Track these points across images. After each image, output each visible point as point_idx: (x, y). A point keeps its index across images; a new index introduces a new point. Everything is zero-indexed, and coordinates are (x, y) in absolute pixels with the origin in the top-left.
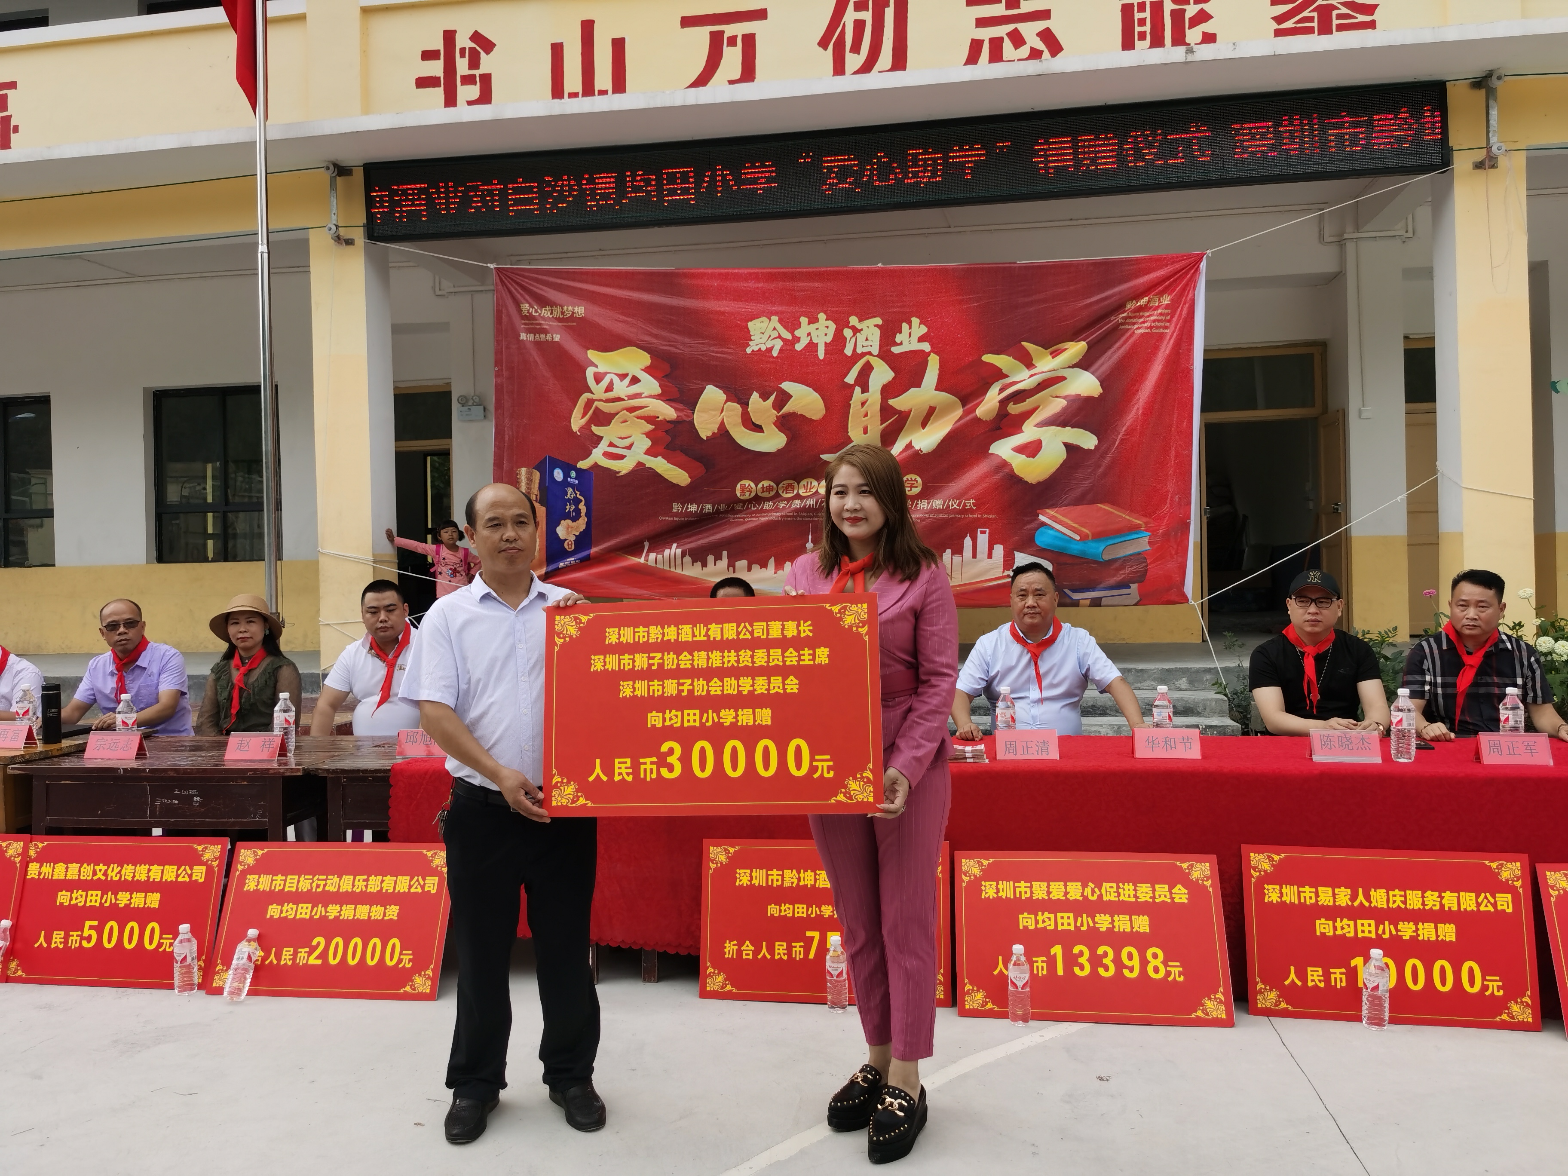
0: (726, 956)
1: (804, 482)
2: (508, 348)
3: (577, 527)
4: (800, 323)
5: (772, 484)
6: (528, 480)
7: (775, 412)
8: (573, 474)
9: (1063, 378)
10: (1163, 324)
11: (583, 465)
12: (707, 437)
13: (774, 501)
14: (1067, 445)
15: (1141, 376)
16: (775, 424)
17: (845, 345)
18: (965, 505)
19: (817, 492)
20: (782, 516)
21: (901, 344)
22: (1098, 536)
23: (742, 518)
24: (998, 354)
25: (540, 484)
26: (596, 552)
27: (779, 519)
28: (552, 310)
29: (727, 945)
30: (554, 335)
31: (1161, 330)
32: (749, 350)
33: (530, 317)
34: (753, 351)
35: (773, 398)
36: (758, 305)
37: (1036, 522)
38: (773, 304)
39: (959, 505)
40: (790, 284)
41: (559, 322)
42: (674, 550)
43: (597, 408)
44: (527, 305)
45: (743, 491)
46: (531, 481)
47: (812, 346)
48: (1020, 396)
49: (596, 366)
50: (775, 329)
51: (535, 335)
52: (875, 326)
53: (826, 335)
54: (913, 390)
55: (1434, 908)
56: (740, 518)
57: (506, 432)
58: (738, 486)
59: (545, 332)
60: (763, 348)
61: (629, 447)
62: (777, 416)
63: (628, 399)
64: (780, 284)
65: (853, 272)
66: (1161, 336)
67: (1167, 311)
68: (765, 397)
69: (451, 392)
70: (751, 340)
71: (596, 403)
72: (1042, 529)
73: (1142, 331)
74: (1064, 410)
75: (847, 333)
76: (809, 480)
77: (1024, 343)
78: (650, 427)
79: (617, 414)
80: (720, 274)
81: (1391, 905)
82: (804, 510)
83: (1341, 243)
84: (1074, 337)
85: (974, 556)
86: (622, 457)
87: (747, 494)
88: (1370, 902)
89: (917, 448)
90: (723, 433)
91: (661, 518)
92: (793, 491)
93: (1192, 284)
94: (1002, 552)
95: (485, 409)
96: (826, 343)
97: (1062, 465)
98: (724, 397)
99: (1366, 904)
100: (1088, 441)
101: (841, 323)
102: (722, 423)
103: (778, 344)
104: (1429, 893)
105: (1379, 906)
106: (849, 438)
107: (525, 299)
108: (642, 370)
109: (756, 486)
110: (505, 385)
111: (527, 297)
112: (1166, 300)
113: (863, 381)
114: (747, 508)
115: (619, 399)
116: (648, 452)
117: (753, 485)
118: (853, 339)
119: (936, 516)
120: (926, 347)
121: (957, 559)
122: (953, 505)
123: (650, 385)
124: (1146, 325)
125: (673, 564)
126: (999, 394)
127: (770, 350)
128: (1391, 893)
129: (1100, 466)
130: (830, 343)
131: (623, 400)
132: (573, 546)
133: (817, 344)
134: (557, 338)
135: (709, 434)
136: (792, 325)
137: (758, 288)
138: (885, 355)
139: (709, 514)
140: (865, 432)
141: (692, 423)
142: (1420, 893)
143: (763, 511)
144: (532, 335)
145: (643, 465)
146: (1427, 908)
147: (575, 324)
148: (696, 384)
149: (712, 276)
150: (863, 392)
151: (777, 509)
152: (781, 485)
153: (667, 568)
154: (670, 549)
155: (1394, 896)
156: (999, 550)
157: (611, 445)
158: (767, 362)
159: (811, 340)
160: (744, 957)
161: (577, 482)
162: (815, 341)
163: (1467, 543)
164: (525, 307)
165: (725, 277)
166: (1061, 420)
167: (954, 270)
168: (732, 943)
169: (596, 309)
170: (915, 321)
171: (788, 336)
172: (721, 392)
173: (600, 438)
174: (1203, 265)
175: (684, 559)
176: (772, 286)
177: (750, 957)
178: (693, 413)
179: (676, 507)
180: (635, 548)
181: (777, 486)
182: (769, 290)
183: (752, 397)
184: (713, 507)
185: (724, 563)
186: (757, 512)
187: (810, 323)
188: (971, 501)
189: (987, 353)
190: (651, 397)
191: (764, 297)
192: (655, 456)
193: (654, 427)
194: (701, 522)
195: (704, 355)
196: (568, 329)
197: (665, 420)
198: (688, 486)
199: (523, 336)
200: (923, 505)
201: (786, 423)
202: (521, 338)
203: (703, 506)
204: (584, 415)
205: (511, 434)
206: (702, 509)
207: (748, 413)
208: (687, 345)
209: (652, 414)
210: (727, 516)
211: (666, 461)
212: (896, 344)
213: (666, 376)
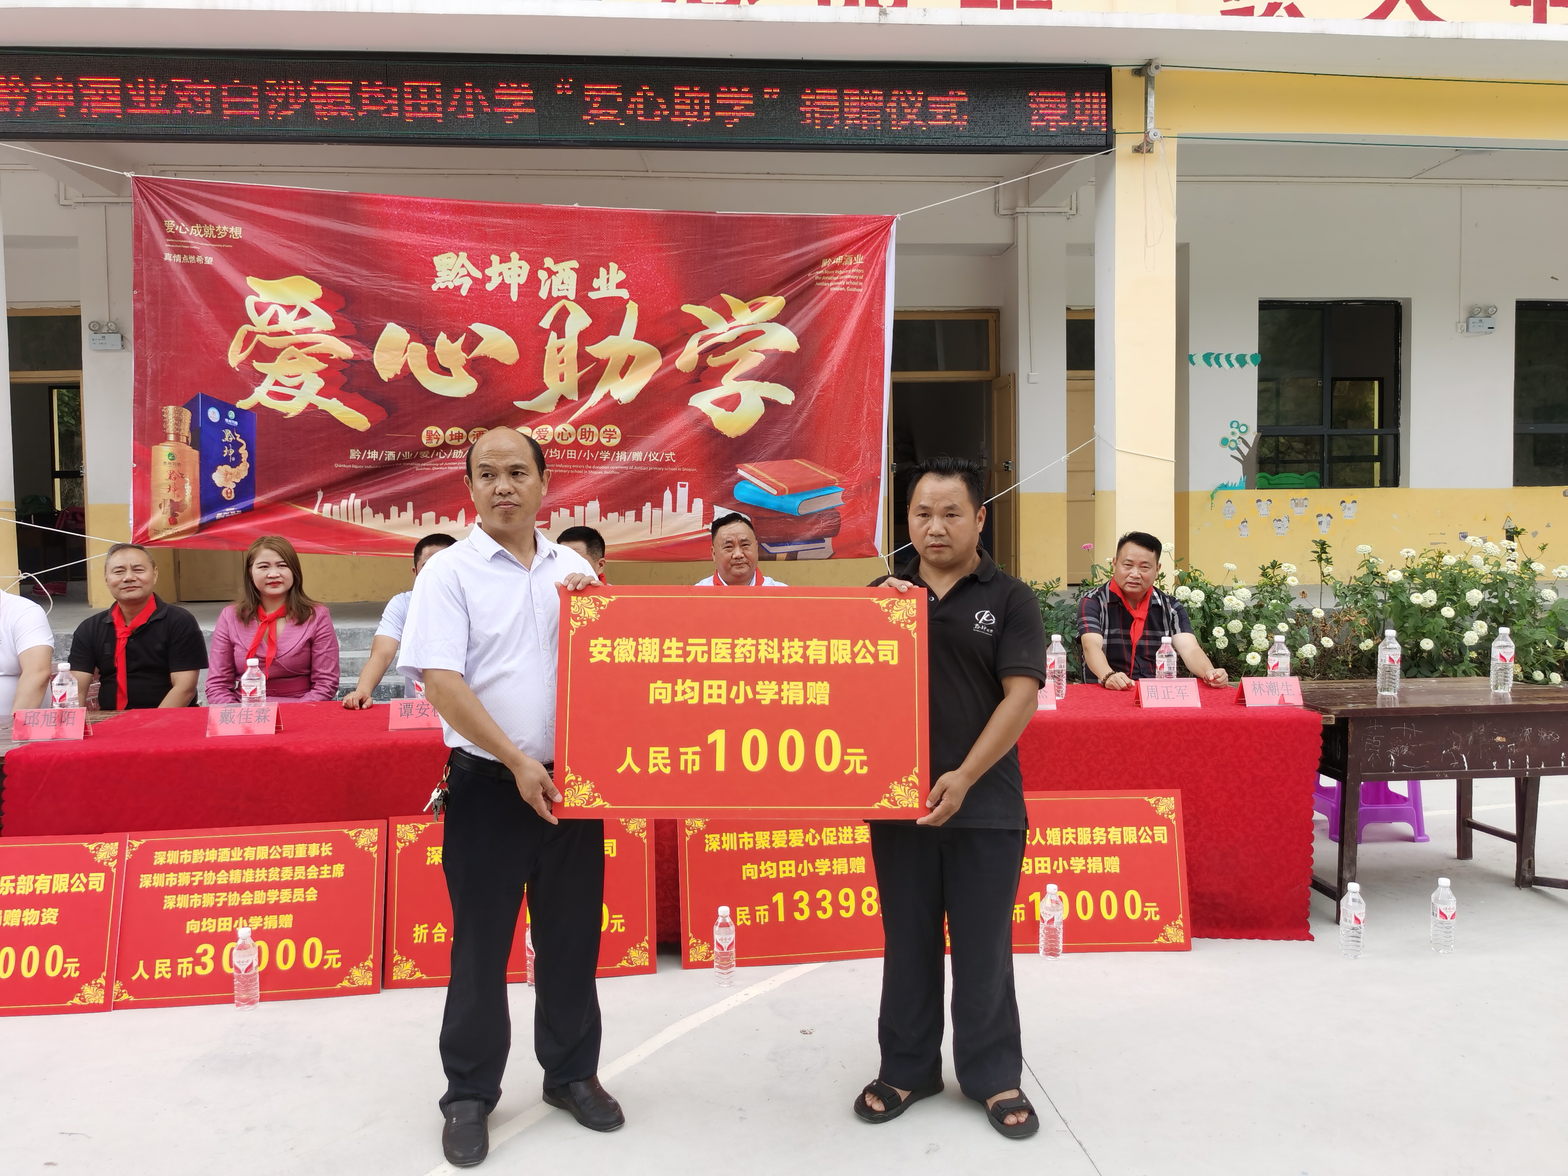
0: (416, 941)
2: (149, 269)
3: (238, 473)
4: (491, 261)
5: (462, 431)
6: (176, 420)
7: (465, 355)
8: (232, 414)
9: (761, 333)
10: (856, 283)
11: (243, 404)
12: (389, 379)
13: (465, 449)
14: (764, 399)
15: (835, 334)
16: (465, 367)
17: (539, 288)
18: (664, 458)
21: (599, 289)
22: (795, 491)
23: (428, 467)
24: (698, 305)
25: (191, 425)
26: (260, 502)
28: (203, 229)
29: (416, 929)
30: (206, 258)
31: (855, 290)
32: (434, 288)
33: (176, 236)
34: (439, 288)
35: (462, 339)
36: (445, 239)
37: (735, 476)
38: (461, 239)
39: (658, 457)
40: (478, 219)
41: (212, 243)
42: (353, 501)
43: (259, 342)
44: (172, 221)
45: (429, 438)
46: (181, 421)
47: (504, 287)
48: (719, 349)
49: (257, 295)
50: (463, 266)
51: (182, 256)
52: (571, 269)
53: (519, 275)
54: (611, 338)
55: (1101, 843)
56: (426, 467)
57: (149, 364)
58: (424, 433)
59: (195, 253)
60: (451, 286)
61: (299, 387)
62: (466, 360)
63: (296, 334)
64: (469, 218)
65: (547, 210)
66: (854, 295)
67: (860, 271)
68: (453, 338)
69: (80, 316)
70: (437, 277)
71: (258, 337)
72: (741, 484)
73: (837, 289)
74: (763, 364)
75: (542, 275)
77: (722, 295)
78: (323, 366)
79: (283, 349)
80: (401, 202)
81: (1064, 843)
83: (1013, 216)
84: (773, 290)
85: (674, 510)
86: (289, 397)
87: (435, 441)
88: (1046, 841)
89: (616, 398)
90: (407, 376)
91: (337, 466)
93: (882, 246)
94: (702, 506)
95: (122, 337)
96: (519, 284)
97: (760, 420)
98: (407, 336)
99: (1043, 842)
100: (785, 396)
101: (536, 265)
102: (406, 365)
103: (467, 283)
104: (1097, 829)
105: (1054, 844)
106: (545, 385)
107: (169, 214)
108: (312, 302)
109: (444, 433)
110: (146, 312)
111: (173, 213)
112: (859, 260)
113: (559, 326)
114: (435, 457)
115: (286, 333)
116: (321, 393)
117: (440, 432)
118: (549, 282)
119: (636, 468)
120: (624, 294)
121: (657, 512)
122: (652, 458)
123: (322, 319)
124: (840, 283)
125: (351, 515)
126: (698, 346)
127: (458, 288)
128: (1064, 831)
129: (796, 422)
130: (523, 285)
131: (290, 334)
132: (233, 494)
133: (510, 284)
134: (209, 261)
135: (392, 376)
136: (482, 263)
137: (444, 220)
138: (582, 300)
139: (391, 462)
140: (562, 380)
141: (371, 363)
142: (1089, 829)
143: (451, 460)
144: (179, 256)
145: (315, 407)
146: (1095, 843)
147: (230, 246)
148: (377, 321)
149: (391, 203)
150: (559, 338)
152: (471, 433)
153: (344, 519)
154: (348, 499)
155: (1067, 833)
156: (698, 503)
157: (277, 383)
158: (455, 301)
159: (503, 280)
160: (436, 940)
161: (236, 423)
162: (507, 282)
163: (1119, 501)
164: (170, 224)
165: (406, 205)
166: (761, 375)
167: (653, 216)
168: (422, 927)
169: (257, 231)
171: (478, 275)
172: (404, 330)
173: (263, 376)
174: (893, 228)
175: (364, 510)
176: (459, 219)
177: (443, 940)
178: (373, 353)
179: (354, 454)
180: (307, 497)
181: (468, 433)
182: (456, 223)
183: (439, 338)
184: (396, 455)
185: (409, 514)
186: (445, 460)
187: (501, 262)
188: (672, 454)
189: (687, 304)
190: (323, 332)
191: (451, 231)
192: (329, 397)
193: (327, 365)
194: (382, 470)
195: (382, 289)
196: (222, 251)
197: (340, 358)
198: (368, 431)
199: (168, 257)
200: (622, 456)
201: (476, 367)
202: (166, 259)
203: (384, 453)
204: (243, 350)
205: (155, 367)
206: (384, 457)
207: (435, 355)
208: (361, 276)
209: (325, 351)
210: (412, 464)
211: (342, 404)
212: (594, 290)
213: (341, 310)
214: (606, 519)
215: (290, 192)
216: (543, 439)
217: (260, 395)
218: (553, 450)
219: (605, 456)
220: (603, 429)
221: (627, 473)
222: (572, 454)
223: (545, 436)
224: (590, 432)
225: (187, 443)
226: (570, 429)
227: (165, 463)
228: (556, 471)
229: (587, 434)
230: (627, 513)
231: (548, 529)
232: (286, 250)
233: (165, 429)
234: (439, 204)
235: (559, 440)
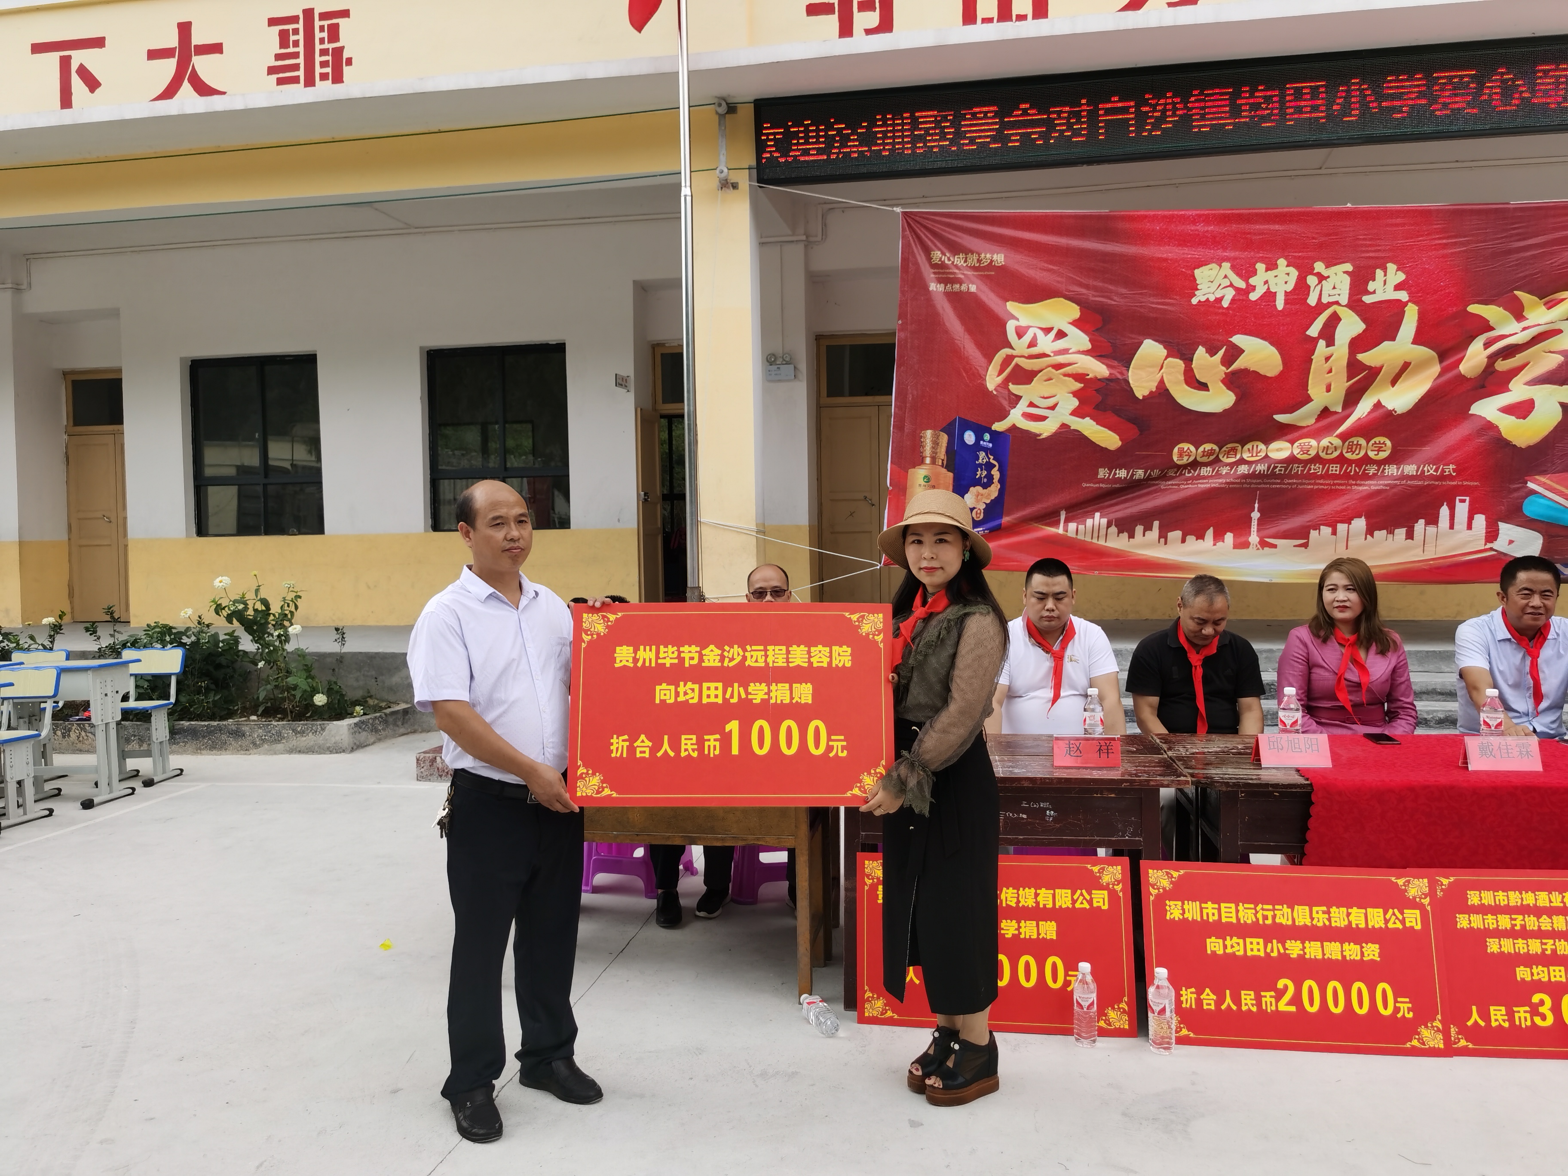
1: (1249, 446)
2: (914, 299)
3: (989, 495)
4: (1256, 270)
5: (1215, 447)
6: (933, 444)
7: (1224, 368)
8: (987, 437)
11: (999, 426)
12: (1144, 396)
13: (1214, 466)
14: (1562, 405)
16: (1223, 381)
17: (1308, 294)
18: (1443, 471)
19: (1267, 456)
20: (1227, 483)
21: (1374, 292)
23: (1176, 485)
24: (1486, 304)
25: (948, 448)
26: (1008, 522)
27: (1223, 486)
28: (966, 258)
30: (970, 286)
32: (1194, 301)
33: (942, 266)
34: (1200, 301)
35: (1221, 353)
36: (1207, 250)
37: (1525, 490)
38: (1225, 249)
39: (1436, 470)
40: (1247, 227)
41: (977, 271)
42: (1098, 520)
43: (1017, 365)
44: (939, 253)
45: (1180, 455)
46: (938, 444)
47: (1269, 296)
48: (1510, 351)
49: (1017, 319)
50: (1226, 277)
51: (946, 285)
52: (1344, 272)
53: (1286, 283)
54: (1386, 344)
57: (910, 391)
58: (1176, 450)
59: (960, 282)
60: (1212, 298)
61: (1053, 408)
62: (1225, 373)
63: (1055, 355)
64: (1234, 227)
65: (1318, 213)
68: (1212, 352)
70: (1198, 289)
71: (1016, 360)
72: (1532, 498)
74: (1561, 367)
75: (1312, 280)
76: (1255, 443)
77: (1515, 292)
78: (1079, 386)
79: (1040, 371)
80: (1164, 217)
82: (1253, 475)
85: (1452, 527)
86: (1043, 418)
87: (1185, 458)
89: (1390, 408)
90: (1162, 392)
91: (1084, 485)
92: (1236, 455)
94: (1484, 523)
95: (796, 368)
96: (1286, 292)
97: (1558, 426)
98: (1164, 352)
101: (1305, 270)
102: (1162, 382)
103: (1230, 294)
106: (1309, 396)
107: (936, 246)
108: (1070, 323)
109: (1197, 450)
110: (909, 340)
111: (939, 244)
113: (1328, 334)
114: (1181, 474)
115: (1045, 355)
116: (1075, 413)
117: (1192, 448)
118: (1319, 287)
119: (1409, 482)
120: (1403, 296)
121: (1431, 529)
122: (1428, 471)
123: (1079, 340)
125: (1095, 535)
127: (1219, 300)
130: (1290, 292)
131: (1048, 356)
132: (982, 514)
133: (1276, 293)
134: (973, 288)
135: (1146, 393)
136: (1246, 271)
137: (1207, 231)
138: (1355, 304)
139: (1139, 480)
140: (1328, 389)
141: (1127, 382)
143: (1199, 477)
144: (942, 285)
145: (1068, 426)
147: (993, 273)
148: (1134, 339)
149: (1154, 219)
150: (1328, 346)
151: (1218, 475)
152: (1224, 449)
153: (1088, 539)
154: (1094, 518)
156: (1480, 520)
157: (1032, 405)
158: (1216, 314)
159: (1268, 288)
161: (991, 445)
162: (1273, 290)
164: (937, 255)
165: (1170, 219)
166: (1557, 378)
167: (1438, 211)
169: (1019, 257)
170: (1391, 267)
171: (1241, 284)
172: (1162, 346)
173: (1019, 398)
175: (1110, 529)
176: (1224, 229)
178: (1128, 370)
179: (1102, 473)
180: (1051, 517)
181: (1220, 449)
182: (1220, 233)
183: (1197, 352)
184: (1145, 473)
185: (1154, 533)
186: (1193, 478)
187: (1267, 270)
188: (1451, 467)
189: (1474, 304)
190: (1079, 352)
191: (1215, 242)
192: (1083, 417)
193: (1082, 385)
194: (1131, 487)
195: (1141, 306)
196: (986, 279)
197: (1096, 378)
198: (1119, 450)
199: (933, 287)
200: (1392, 470)
201: (1233, 381)
202: (931, 289)
203: (1133, 471)
204: (1001, 372)
205: (915, 393)
206: (1133, 475)
207: (1192, 370)
208: (1122, 295)
209: (1081, 371)
210: (1157, 482)
211: (1095, 423)
212: (1369, 293)
213: (1097, 330)
214: (1373, 536)
215: (1053, 216)
216: (1306, 453)
217: (1016, 417)
218: (1315, 465)
219: (1372, 470)
220: (1372, 442)
221: (1400, 488)
222: (1335, 469)
223: (1308, 451)
224: (1357, 444)
225: (942, 466)
226: (1337, 442)
227: (920, 485)
228: (1316, 487)
229: (1354, 447)
230: (1397, 531)
231: (1306, 548)
232: (1045, 273)
233: (922, 452)
234: (1203, 215)
235: (1323, 455)
